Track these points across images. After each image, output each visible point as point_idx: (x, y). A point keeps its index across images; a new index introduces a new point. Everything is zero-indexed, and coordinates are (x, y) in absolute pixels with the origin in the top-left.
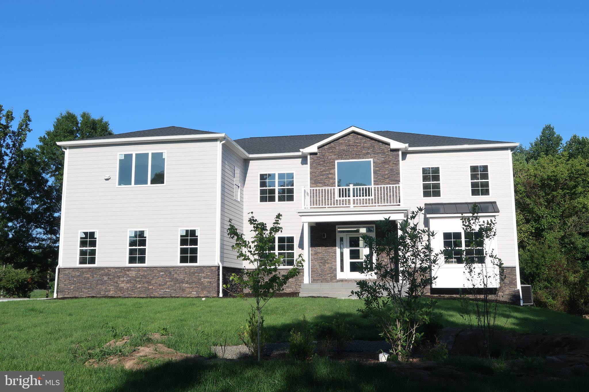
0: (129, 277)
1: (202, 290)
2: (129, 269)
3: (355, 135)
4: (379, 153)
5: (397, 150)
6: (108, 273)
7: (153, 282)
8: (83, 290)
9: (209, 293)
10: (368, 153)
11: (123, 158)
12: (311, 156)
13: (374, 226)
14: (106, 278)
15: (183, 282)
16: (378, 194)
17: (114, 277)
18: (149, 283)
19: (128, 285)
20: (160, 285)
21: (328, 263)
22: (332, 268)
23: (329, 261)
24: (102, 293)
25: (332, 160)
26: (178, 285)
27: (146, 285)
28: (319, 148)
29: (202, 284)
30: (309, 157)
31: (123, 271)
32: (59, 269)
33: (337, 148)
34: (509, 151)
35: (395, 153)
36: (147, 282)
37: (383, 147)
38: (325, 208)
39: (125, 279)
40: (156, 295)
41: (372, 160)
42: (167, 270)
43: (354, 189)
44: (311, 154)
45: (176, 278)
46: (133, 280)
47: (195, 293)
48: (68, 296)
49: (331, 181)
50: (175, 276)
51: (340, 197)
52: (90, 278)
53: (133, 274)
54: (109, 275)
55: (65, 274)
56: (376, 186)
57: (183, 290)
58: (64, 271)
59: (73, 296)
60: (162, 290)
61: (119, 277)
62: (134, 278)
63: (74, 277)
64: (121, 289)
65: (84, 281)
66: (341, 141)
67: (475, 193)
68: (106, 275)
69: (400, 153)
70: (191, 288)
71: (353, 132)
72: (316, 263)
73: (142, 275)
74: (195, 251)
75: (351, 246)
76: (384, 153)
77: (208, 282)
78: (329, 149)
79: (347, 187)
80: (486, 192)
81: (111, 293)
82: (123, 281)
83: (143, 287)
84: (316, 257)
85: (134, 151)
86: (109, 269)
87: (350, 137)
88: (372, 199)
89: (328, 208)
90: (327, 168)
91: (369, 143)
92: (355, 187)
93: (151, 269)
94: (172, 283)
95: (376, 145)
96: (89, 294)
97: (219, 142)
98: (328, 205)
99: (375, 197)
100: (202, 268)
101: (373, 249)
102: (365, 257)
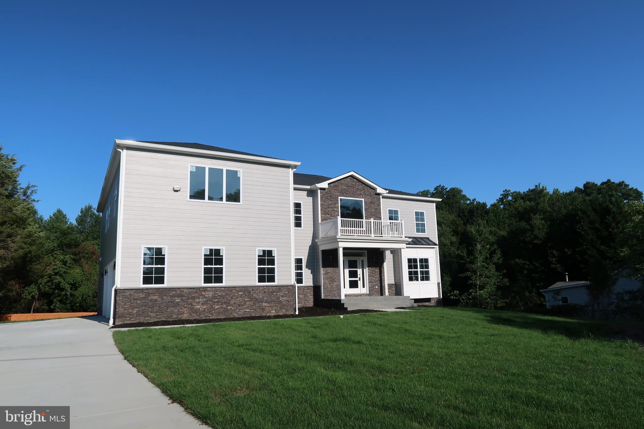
0: (205, 298)
1: (281, 308)
2: (205, 289)
3: (352, 178)
4: (368, 195)
5: (379, 194)
6: (181, 294)
7: (232, 302)
8: (150, 314)
9: (288, 311)
10: (361, 194)
11: (194, 170)
12: (321, 191)
14: (178, 300)
15: (262, 302)
16: (368, 227)
17: (188, 299)
18: (228, 304)
19: (205, 307)
20: (239, 305)
21: (335, 281)
23: (336, 280)
24: (174, 316)
25: (336, 196)
26: (257, 305)
27: (224, 306)
28: (329, 184)
29: (280, 302)
30: (319, 191)
31: (198, 291)
32: (116, 290)
33: (340, 187)
34: (435, 204)
35: (377, 196)
36: (225, 303)
37: (371, 190)
38: (355, 236)
39: (200, 300)
40: (236, 315)
41: (363, 200)
42: (246, 290)
44: (321, 189)
45: (255, 298)
46: (210, 301)
47: (274, 311)
48: (130, 322)
49: (336, 213)
50: (254, 295)
51: (342, 227)
52: (159, 299)
53: (210, 294)
54: (182, 296)
55: (125, 297)
56: (367, 220)
57: (263, 309)
58: (123, 292)
59: (137, 321)
60: (242, 311)
61: (194, 298)
62: (211, 299)
63: (137, 299)
64: (197, 311)
65: (150, 304)
66: (342, 181)
67: (418, 231)
68: (178, 297)
69: (381, 196)
70: (271, 306)
71: (352, 176)
72: (327, 281)
73: (219, 296)
74: (272, 271)
75: (349, 268)
76: (371, 195)
77: (286, 301)
78: (335, 186)
80: (423, 231)
81: (185, 316)
82: (199, 302)
83: (222, 308)
84: (326, 276)
85: (208, 164)
86: (182, 290)
87: (348, 180)
88: (364, 231)
89: (357, 236)
90: (333, 202)
91: (361, 186)
92: (375, 221)
93: (230, 289)
94: (251, 303)
95: (366, 188)
96: (157, 318)
97: (291, 169)
98: (359, 234)
99: (366, 229)
100: (280, 288)
101: (365, 270)
102: (359, 276)
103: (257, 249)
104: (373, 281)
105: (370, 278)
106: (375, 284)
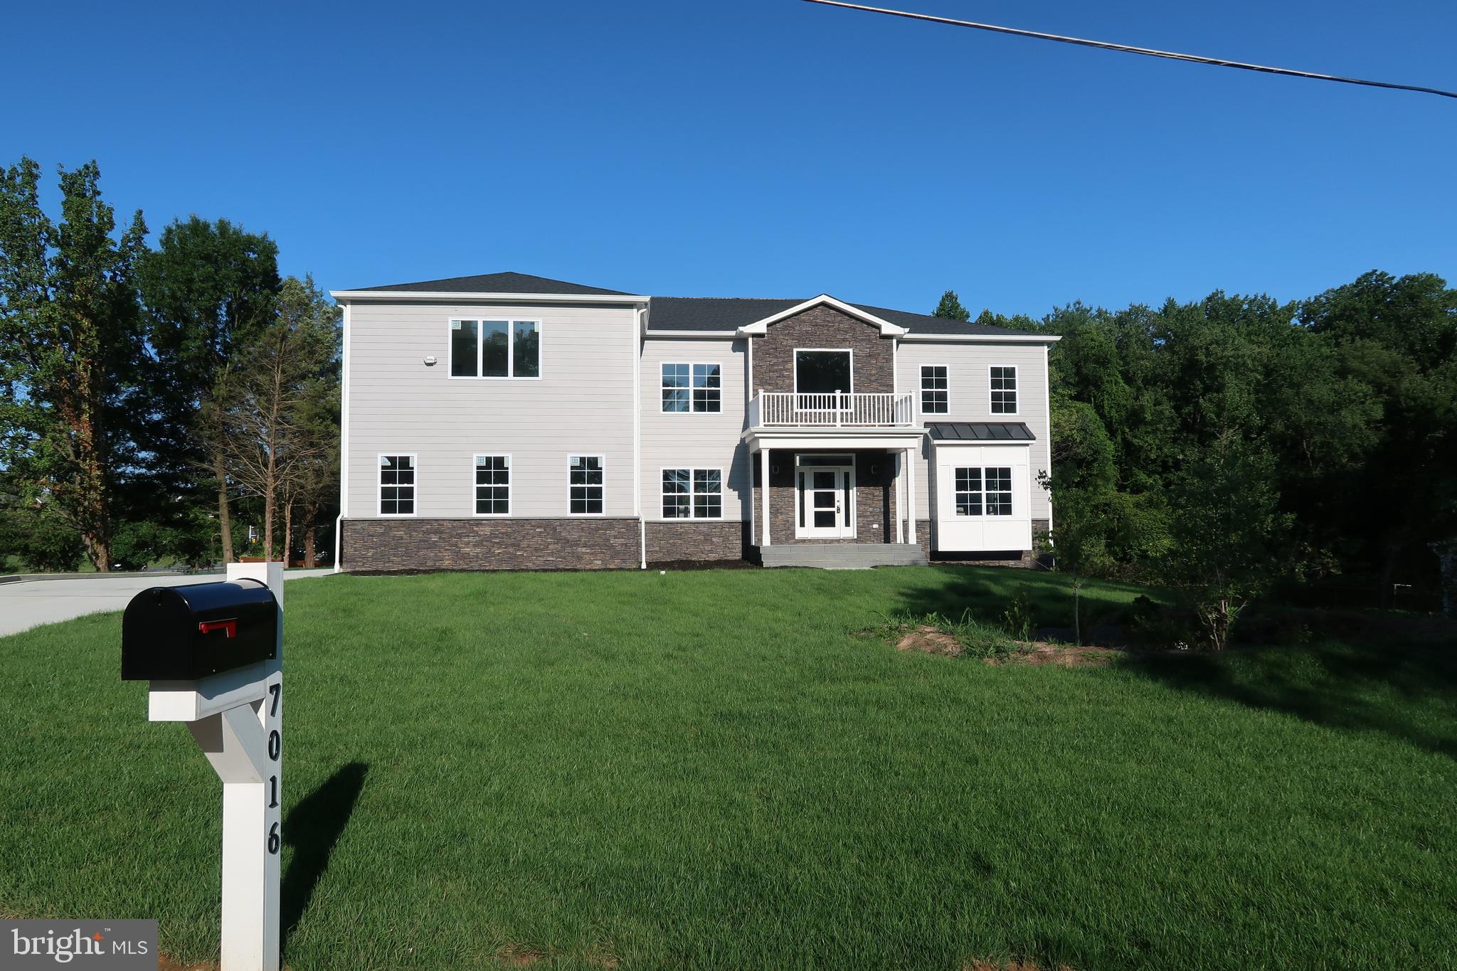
0: (479, 536)
1: (612, 557)
2: (478, 522)
3: (825, 308)
4: (863, 340)
5: (890, 337)
6: (438, 529)
7: (524, 544)
8: (392, 558)
9: (625, 562)
10: (844, 340)
11: (459, 327)
12: (755, 339)
13: (854, 455)
14: (434, 538)
15: (577, 545)
16: (860, 405)
17: (452, 536)
18: (517, 546)
19: (478, 550)
20: (536, 550)
21: (781, 514)
22: (788, 521)
23: (783, 511)
24: (429, 563)
25: (788, 348)
26: (568, 550)
27: (511, 550)
28: (769, 325)
29: (612, 547)
30: (750, 340)
31: (467, 525)
32: (342, 522)
33: (797, 328)
34: (1046, 347)
35: (886, 341)
36: (513, 545)
37: (869, 330)
38: (797, 426)
39: (471, 539)
40: (530, 565)
41: (851, 350)
42: (548, 525)
43: (842, 397)
44: (754, 335)
45: (565, 539)
46: (487, 541)
47: (599, 562)
48: (364, 569)
49: (787, 381)
50: (563, 534)
51: (801, 408)
52: (405, 537)
53: (487, 530)
54: (442, 533)
55: (355, 531)
56: (858, 395)
57: (579, 558)
58: (352, 525)
59: (374, 568)
60: (541, 559)
61: (460, 536)
62: (488, 539)
63: (372, 536)
64: (465, 557)
65: (393, 543)
66: (803, 317)
67: (996, 408)
68: (435, 533)
69: (895, 341)
70: (592, 554)
71: (823, 304)
73: (503, 533)
74: (597, 493)
75: (816, 487)
76: (870, 341)
77: (622, 544)
78: (785, 328)
79: (831, 395)
80: (1011, 408)
81: (447, 563)
82: (468, 543)
83: (506, 553)
85: (481, 317)
86: (441, 522)
87: (817, 311)
88: (851, 413)
89: (801, 426)
90: (780, 360)
91: (846, 324)
93: (519, 522)
94: (559, 546)
95: (858, 326)
96: (403, 565)
97: (635, 310)
98: (806, 422)
99: (856, 411)
100: (611, 522)
101: (851, 491)
102: (837, 504)
103: (569, 456)
104: (868, 514)
105: (862, 508)
106: (872, 519)
